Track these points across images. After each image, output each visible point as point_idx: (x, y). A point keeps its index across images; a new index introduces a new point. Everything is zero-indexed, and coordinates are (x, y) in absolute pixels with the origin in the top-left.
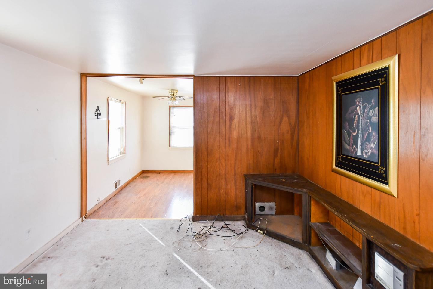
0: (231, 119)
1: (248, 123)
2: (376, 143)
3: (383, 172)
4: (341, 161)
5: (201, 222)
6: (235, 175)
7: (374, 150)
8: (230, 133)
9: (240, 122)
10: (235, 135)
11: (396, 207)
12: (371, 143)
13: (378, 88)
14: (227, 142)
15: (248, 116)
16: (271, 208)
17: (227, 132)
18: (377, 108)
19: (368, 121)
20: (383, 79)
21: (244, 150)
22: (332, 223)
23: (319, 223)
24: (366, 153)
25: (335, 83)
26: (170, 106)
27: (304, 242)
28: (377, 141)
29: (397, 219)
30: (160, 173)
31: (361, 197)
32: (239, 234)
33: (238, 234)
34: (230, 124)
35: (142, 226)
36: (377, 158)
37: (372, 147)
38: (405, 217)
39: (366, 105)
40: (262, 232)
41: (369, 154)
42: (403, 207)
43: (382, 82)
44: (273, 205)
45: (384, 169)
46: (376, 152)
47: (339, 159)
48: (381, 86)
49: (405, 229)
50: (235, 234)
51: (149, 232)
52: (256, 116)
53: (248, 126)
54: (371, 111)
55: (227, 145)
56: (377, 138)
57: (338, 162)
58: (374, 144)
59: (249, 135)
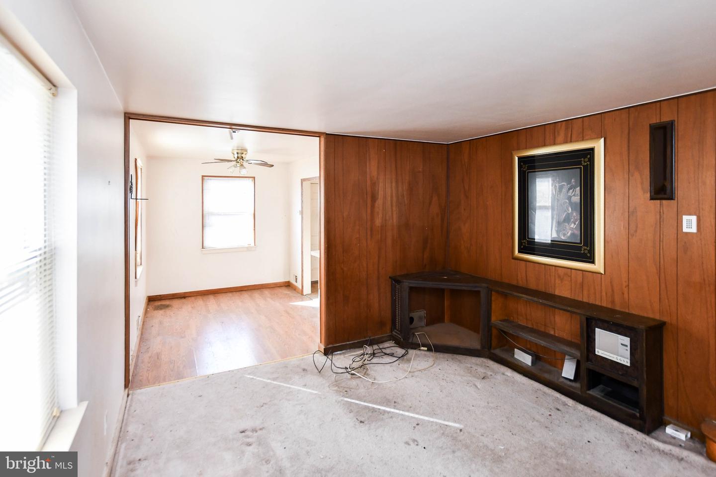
0: (374, 198)
1: (394, 204)
2: (578, 224)
3: (586, 252)
4: (527, 245)
5: (337, 354)
6: (378, 278)
7: (575, 230)
8: (372, 219)
9: (384, 203)
10: (378, 222)
11: (603, 283)
12: (570, 224)
13: (580, 168)
14: (369, 233)
15: (394, 195)
16: (420, 318)
17: (369, 217)
18: (579, 188)
19: (567, 201)
20: (586, 160)
21: (389, 241)
22: (512, 318)
23: (500, 321)
24: (564, 235)
25: (517, 158)
26: (203, 176)
27: (483, 347)
28: (579, 221)
29: (604, 294)
30: (184, 297)
31: (557, 281)
32: (402, 356)
33: (400, 358)
34: (373, 206)
35: (255, 378)
36: (579, 238)
37: (572, 228)
38: (613, 291)
39: (564, 185)
40: (426, 349)
41: (569, 234)
42: (611, 282)
43: (585, 162)
44: (423, 313)
45: (588, 249)
46: (578, 232)
47: (523, 244)
48: (583, 166)
49: (613, 302)
50: (396, 359)
51: (275, 383)
52: (403, 194)
53: (394, 208)
54: (571, 191)
55: (369, 237)
56: (579, 218)
57: (522, 247)
58: (575, 224)
59: (395, 221)
